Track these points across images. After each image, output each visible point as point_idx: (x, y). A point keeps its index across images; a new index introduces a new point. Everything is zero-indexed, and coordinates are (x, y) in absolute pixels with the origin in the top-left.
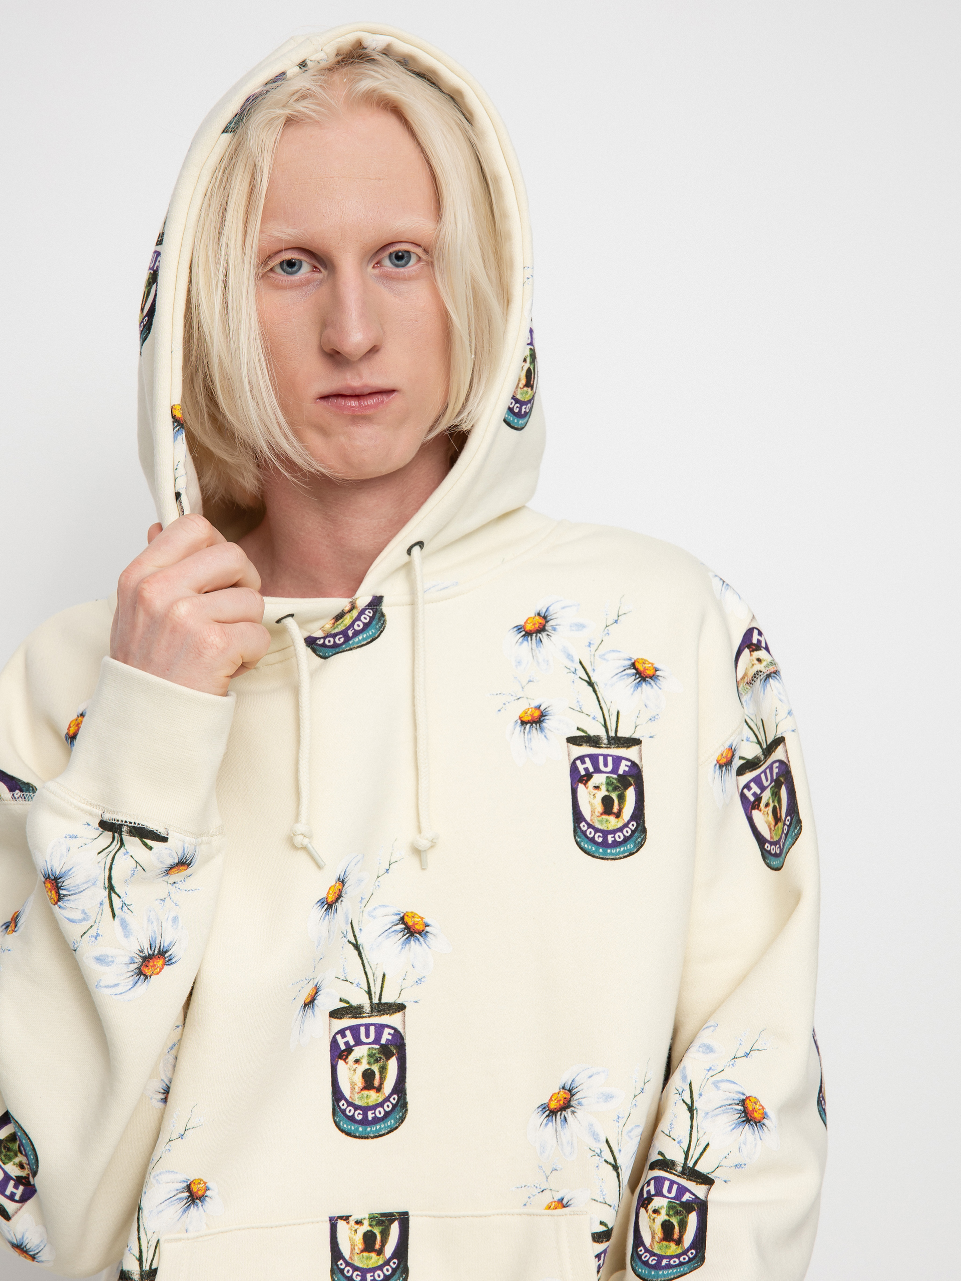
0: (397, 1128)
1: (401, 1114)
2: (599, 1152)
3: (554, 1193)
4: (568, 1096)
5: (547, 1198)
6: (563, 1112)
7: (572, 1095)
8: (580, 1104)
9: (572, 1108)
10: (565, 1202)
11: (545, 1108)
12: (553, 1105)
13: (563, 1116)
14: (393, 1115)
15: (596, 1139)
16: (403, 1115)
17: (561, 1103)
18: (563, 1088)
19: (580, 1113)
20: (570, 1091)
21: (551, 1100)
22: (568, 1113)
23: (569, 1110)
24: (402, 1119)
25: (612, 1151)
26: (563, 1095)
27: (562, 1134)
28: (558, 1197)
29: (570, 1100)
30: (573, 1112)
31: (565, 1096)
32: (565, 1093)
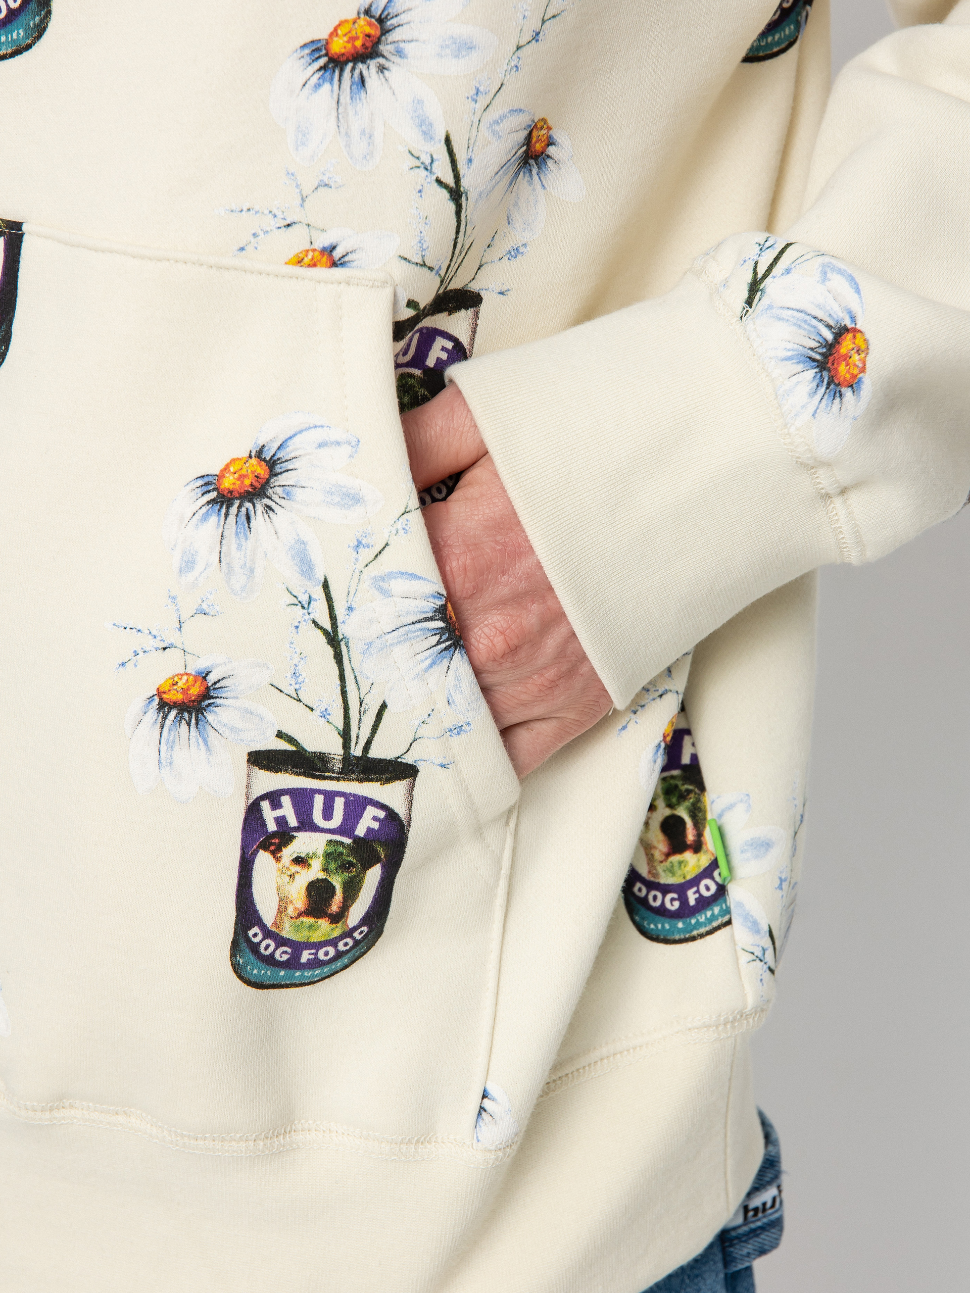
0: (28, 47)
1: (37, 19)
2: (428, 161)
3: (315, 234)
4: (375, 32)
5: (297, 241)
6: (360, 66)
7: (385, 32)
8: (399, 53)
9: (381, 60)
10: (337, 254)
11: (318, 50)
12: (338, 46)
13: (357, 72)
14: (22, 19)
15: (428, 135)
16: (41, 21)
17: (358, 43)
18: (368, 12)
19: (397, 72)
20: (381, 21)
21: (334, 33)
22: (369, 70)
23: (373, 63)
24: (40, 31)
25: (453, 162)
26: (364, 26)
27: (351, 112)
28: (323, 241)
29: (378, 42)
30: (382, 69)
31: (368, 30)
32: (370, 24)
